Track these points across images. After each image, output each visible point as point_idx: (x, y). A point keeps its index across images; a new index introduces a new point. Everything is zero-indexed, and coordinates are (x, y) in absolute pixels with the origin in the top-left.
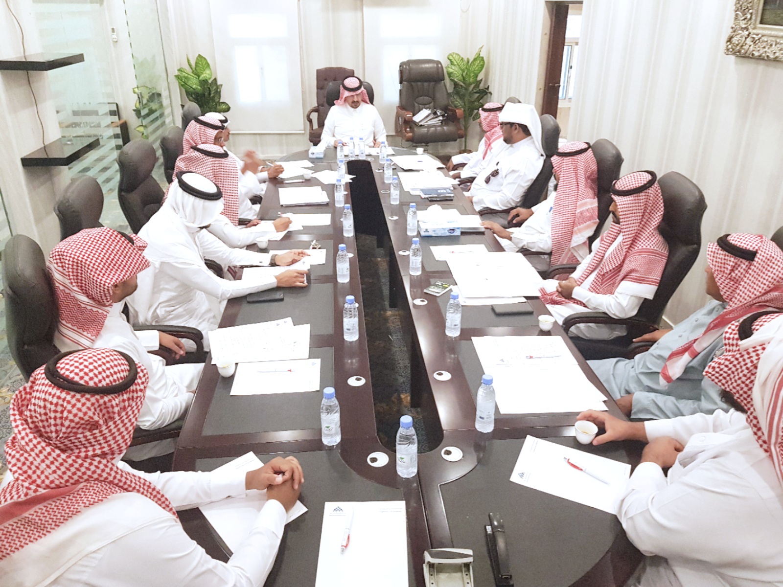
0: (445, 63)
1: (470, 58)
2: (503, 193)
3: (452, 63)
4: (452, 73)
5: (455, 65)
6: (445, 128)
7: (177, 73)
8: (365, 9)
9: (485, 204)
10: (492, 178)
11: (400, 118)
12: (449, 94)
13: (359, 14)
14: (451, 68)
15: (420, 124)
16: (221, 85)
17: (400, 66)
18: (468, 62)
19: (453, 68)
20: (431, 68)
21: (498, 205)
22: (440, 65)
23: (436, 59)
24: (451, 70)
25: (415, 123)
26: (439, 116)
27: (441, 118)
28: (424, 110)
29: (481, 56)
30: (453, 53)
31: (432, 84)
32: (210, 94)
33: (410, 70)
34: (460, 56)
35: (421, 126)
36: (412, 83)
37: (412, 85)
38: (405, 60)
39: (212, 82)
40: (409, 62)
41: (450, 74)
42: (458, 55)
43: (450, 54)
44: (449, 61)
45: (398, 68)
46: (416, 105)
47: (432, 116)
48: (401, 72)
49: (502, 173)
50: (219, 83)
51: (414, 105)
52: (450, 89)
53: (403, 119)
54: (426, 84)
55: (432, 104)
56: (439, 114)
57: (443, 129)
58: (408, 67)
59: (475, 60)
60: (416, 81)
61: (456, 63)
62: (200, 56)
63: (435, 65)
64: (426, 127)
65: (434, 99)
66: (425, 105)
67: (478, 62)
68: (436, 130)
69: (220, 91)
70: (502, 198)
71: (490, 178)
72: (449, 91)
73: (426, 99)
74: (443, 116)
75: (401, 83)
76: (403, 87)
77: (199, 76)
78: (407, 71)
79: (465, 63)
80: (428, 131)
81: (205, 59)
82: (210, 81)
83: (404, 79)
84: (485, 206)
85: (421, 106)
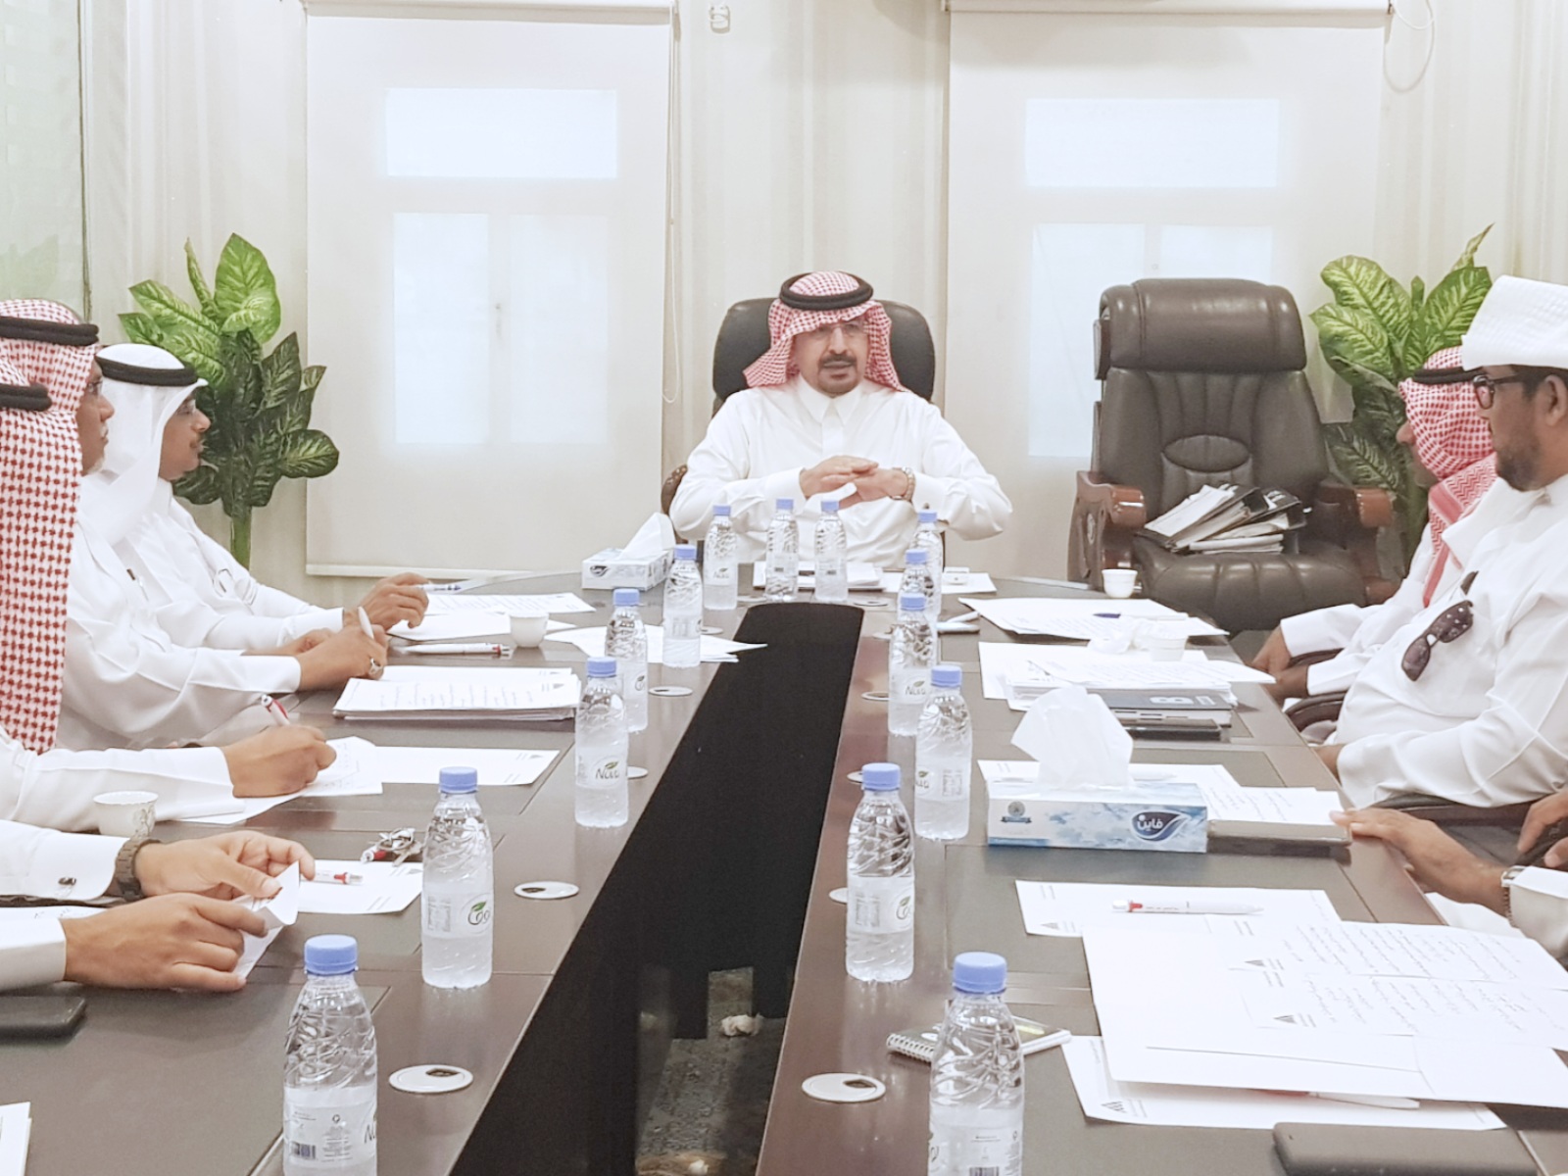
0: (1309, 297)
1: (1424, 279)
2: (1497, 719)
3: (1342, 298)
4: (1339, 338)
5: (1355, 307)
6: (1303, 566)
7: (130, 305)
8: (956, 73)
9: (1402, 776)
10: (1440, 650)
11: (1090, 517)
12: (1326, 432)
13: (931, 95)
14: (1338, 319)
15: (1181, 544)
16: (322, 370)
17: (1102, 308)
18: (1418, 294)
19: (1347, 316)
20: (1238, 316)
21: (1470, 782)
22: (1284, 307)
23: (1267, 280)
24: (1337, 328)
25: (1157, 539)
26: (1274, 515)
27: (1282, 523)
28: (1206, 488)
29: (1477, 264)
30: (1350, 258)
31: (1247, 382)
32: (258, 397)
33: (1143, 320)
34: (1379, 270)
35: (1186, 551)
36: (1153, 375)
37: (1151, 387)
38: (1127, 279)
39: (277, 351)
40: (1141, 291)
41: (1329, 343)
42: (1371, 264)
43: (1338, 264)
44: (1330, 292)
45: (1095, 315)
46: (1171, 469)
47: (1238, 512)
48: (1106, 333)
49: (1488, 623)
50: (310, 358)
51: (1161, 468)
52: (1333, 404)
53: (1102, 521)
54: (1218, 382)
55: (1245, 470)
56: (1272, 506)
57: (1294, 572)
58: (1134, 309)
59: (1451, 280)
60: (1173, 367)
61: (1359, 300)
62: (235, 240)
63: (1264, 305)
64: (1209, 560)
65: (1253, 446)
66: (1212, 472)
67: (1464, 290)
68: (1255, 573)
69: (311, 392)
70: (1486, 740)
71: (1429, 647)
72: (1328, 417)
73: (1221, 446)
74: (1293, 514)
75: (1102, 374)
76: (1107, 393)
77: (220, 320)
78: (1132, 327)
79: (1404, 302)
80: (1216, 575)
81: (258, 254)
82: (267, 349)
83: (1114, 355)
84: (1399, 784)
85: (1191, 474)
